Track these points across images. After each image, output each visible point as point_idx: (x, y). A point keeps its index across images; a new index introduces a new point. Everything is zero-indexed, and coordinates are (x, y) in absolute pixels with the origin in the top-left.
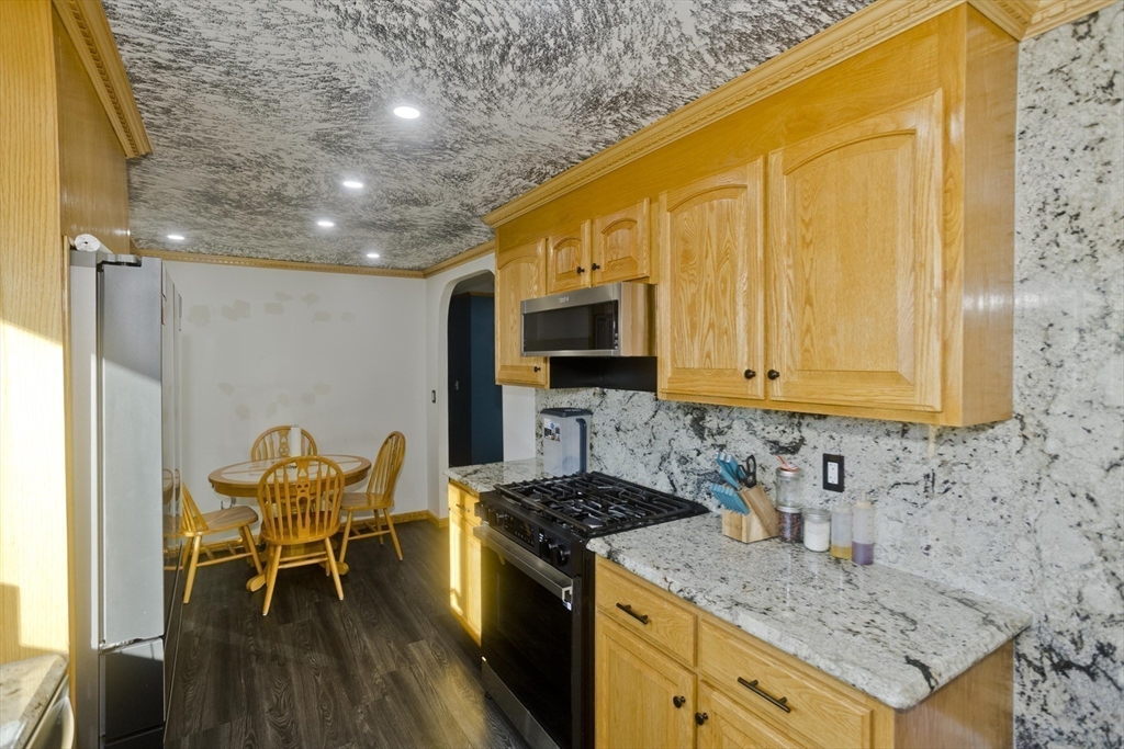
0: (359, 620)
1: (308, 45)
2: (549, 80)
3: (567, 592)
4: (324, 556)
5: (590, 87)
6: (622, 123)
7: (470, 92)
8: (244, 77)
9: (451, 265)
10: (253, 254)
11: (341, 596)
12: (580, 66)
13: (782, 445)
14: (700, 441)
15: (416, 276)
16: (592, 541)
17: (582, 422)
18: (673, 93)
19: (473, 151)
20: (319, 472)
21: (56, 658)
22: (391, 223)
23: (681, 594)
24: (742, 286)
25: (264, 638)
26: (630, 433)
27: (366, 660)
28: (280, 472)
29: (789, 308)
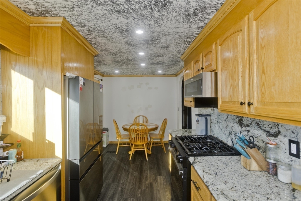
0: (149, 167)
1: (108, 21)
2: (169, 12)
3: (181, 173)
4: (143, 149)
5: (183, 10)
6: (202, 19)
7: (151, 22)
8: (102, 32)
9: (181, 72)
10: (134, 74)
11: (147, 160)
12: (175, 4)
13: (271, 133)
14: (241, 128)
15: (174, 76)
16: (190, 157)
17: (206, 118)
18: (213, 3)
19: (164, 39)
20: (142, 127)
21: (59, 159)
22: (158, 62)
23: (206, 183)
24: (240, 69)
25: (127, 166)
26: (221, 123)
27: (146, 178)
28: (133, 126)
29: (257, 76)
